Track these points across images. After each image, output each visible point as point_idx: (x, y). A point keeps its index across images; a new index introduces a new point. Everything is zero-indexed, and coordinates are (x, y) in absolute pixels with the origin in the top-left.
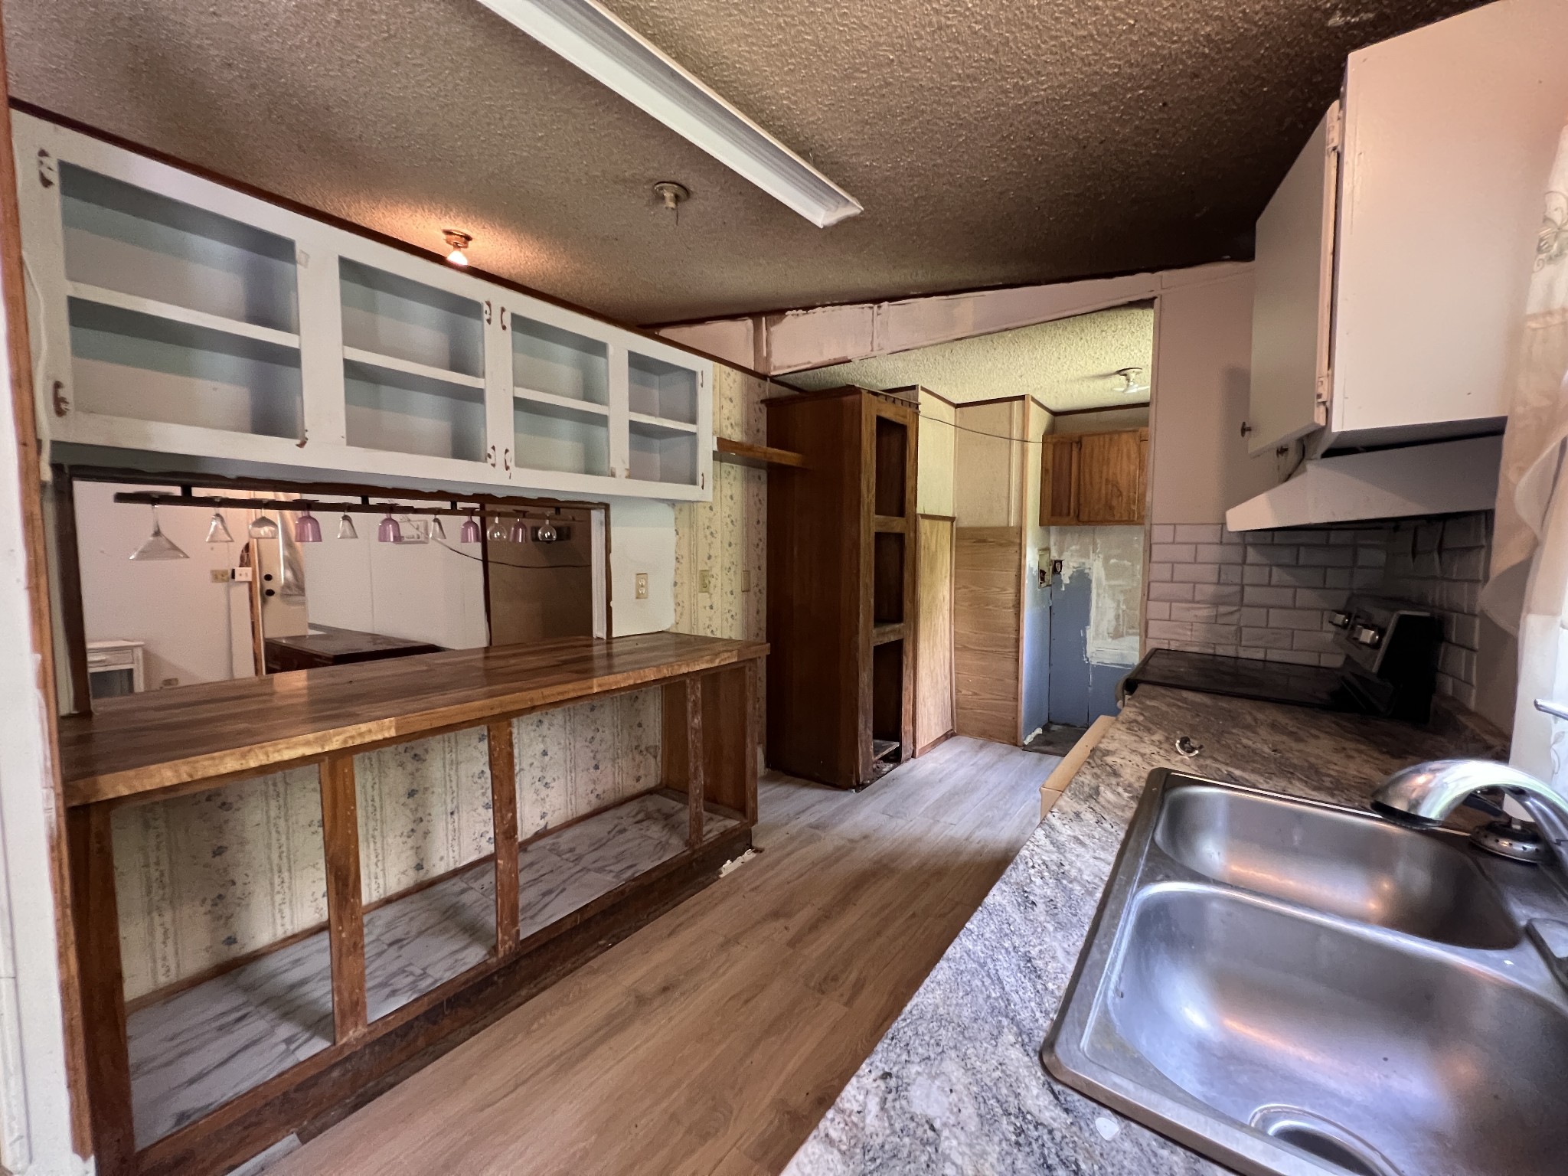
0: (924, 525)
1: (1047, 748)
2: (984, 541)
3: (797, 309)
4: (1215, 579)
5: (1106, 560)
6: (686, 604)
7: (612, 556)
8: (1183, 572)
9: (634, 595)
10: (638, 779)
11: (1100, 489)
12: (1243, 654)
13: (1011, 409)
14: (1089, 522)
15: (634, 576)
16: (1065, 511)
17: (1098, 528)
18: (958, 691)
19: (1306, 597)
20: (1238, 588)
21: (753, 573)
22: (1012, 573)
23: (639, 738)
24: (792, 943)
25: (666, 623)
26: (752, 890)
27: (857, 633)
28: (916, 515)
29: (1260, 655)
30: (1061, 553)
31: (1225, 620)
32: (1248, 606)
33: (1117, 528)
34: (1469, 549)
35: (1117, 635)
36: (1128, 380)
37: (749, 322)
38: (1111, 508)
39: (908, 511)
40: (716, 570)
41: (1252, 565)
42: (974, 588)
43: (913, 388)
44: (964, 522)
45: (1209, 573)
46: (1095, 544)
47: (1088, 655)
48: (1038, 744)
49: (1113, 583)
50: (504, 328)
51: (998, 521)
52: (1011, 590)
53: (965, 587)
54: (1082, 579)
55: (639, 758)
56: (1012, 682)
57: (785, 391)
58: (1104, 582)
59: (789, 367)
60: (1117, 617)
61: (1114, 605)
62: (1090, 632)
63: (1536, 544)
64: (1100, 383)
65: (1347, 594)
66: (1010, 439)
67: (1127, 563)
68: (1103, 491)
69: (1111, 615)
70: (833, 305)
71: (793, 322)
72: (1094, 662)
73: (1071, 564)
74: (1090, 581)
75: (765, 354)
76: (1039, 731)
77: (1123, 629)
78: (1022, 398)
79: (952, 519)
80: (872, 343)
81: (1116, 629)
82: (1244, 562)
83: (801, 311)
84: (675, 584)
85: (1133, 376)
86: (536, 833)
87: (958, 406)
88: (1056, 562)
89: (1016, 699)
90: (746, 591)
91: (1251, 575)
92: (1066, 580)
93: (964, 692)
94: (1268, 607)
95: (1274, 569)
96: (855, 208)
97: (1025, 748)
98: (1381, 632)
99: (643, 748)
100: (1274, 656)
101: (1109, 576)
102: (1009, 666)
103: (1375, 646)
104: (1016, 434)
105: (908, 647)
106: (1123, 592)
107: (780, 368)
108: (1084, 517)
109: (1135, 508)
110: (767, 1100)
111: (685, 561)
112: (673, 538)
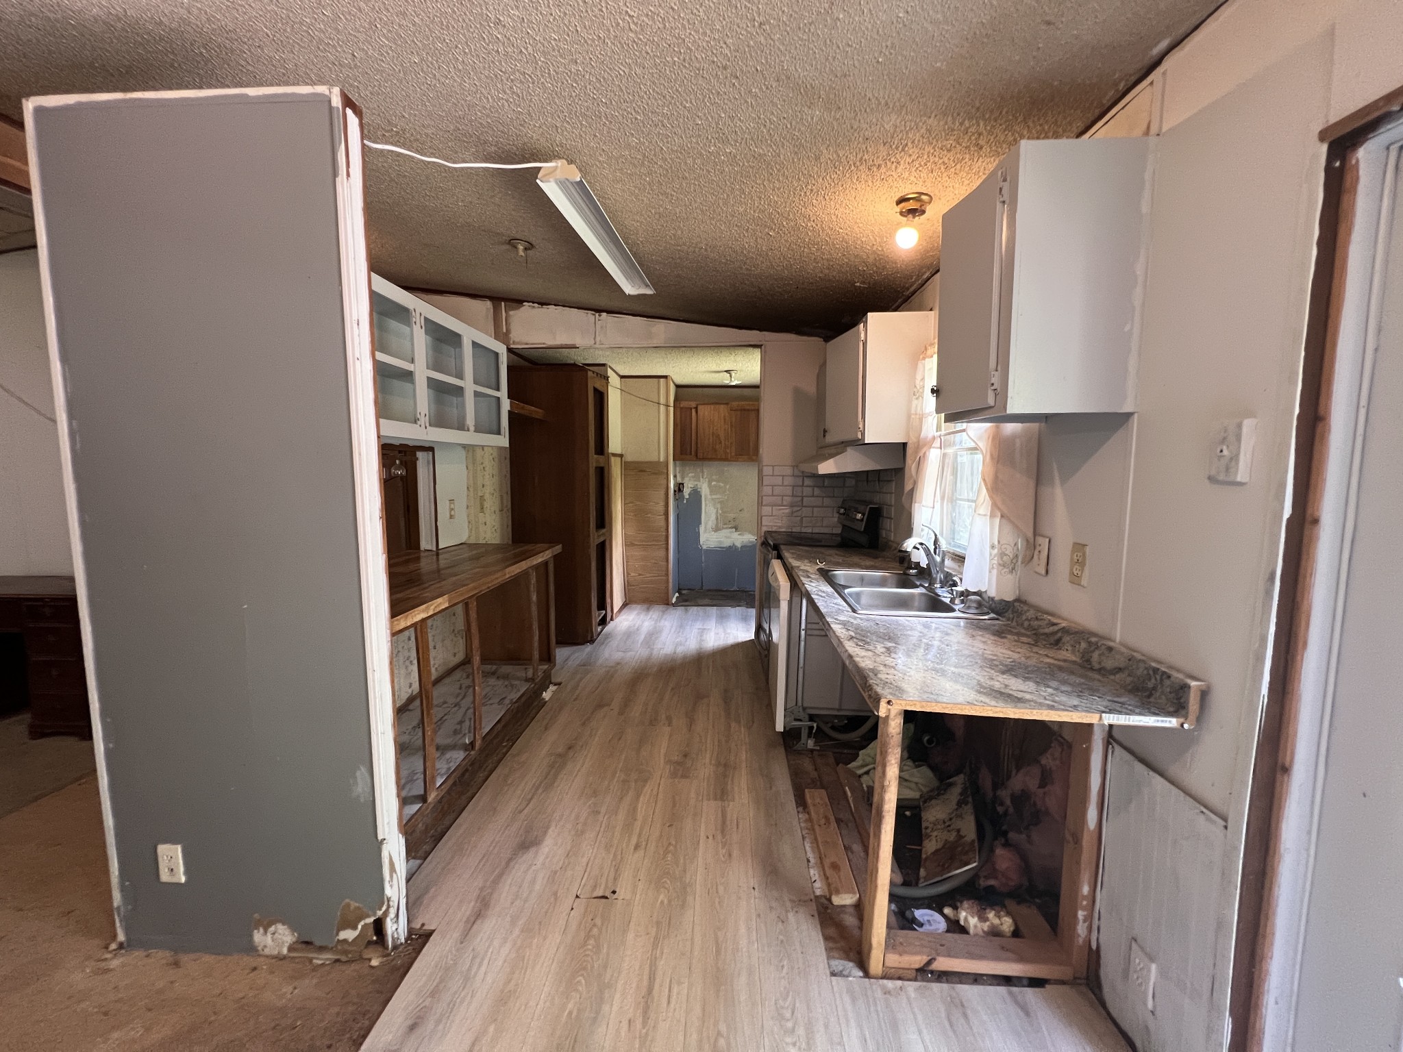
0: (613, 459)
1: (686, 603)
2: (644, 471)
3: (533, 303)
4: (790, 494)
5: (710, 483)
6: (473, 522)
7: (437, 486)
8: (777, 490)
9: (448, 516)
10: (455, 655)
11: (709, 439)
12: (804, 530)
13: (659, 382)
14: (704, 459)
15: (448, 502)
16: (688, 451)
17: (706, 463)
18: (628, 574)
19: (827, 501)
20: (800, 499)
21: (505, 495)
22: (662, 492)
23: (454, 624)
24: (621, 713)
25: (464, 539)
26: (574, 700)
27: (589, 536)
28: (608, 453)
29: (810, 531)
30: (683, 478)
31: (795, 514)
32: (806, 507)
33: (716, 463)
34: (890, 481)
35: (717, 529)
36: (731, 376)
37: (489, 304)
38: (716, 451)
39: (606, 452)
40: (487, 496)
41: (807, 486)
42: (638, 503)
43: (604, 365)
44: (629, 458)
45: (789, 491)
46: (703, 472)
47: (701, 543)
48: (680, 602)
49: (714, 497)
50: (422, 327)
51: (654, 458)
52: (662, 503)
53: (632, 503)
54: (696, 494)
55: (455, 639)
56: (665, 563)
57: (523, 362)
58: (709, 497)
59: (527, 344)
60: (717, 519)
61: (715, 511)
62: (702, 529)
63: (915, 483)
64: (713, 374)
65: (842, 500)
66: (659, 403)
67: (722, 485)
68: (711, 440)
69: (713, 517)
70: (564, 306)
71: (527, 311)
72: (704, 547)
73: (690, 485)
74: (701, 496)
75: (505, 331)
76: (677, 595)
77: (721, 525)
78: (665, 377)
79: (621, 456)
80: (595, 339)
81: (717, 525)
82: (803, 486)
83: (536, 305)
84: (468, 507)
85: (733, 374)
86: (408, 699)
87: (622, 377)
88: (680, 484)
89: (667, 575)
90: (501, 510)
91: (808, 491)
92: (687, 496)
93: (632, 574)
94: (813, 507)
95: (815, 489)
96: (649, 292)
97: (674, 605)
98: (863, 515)
99: (456, 631)
100: (816, 530)
101: (712, 492)
102: (662, 553)
103: (862, 520)
104: (662, 400)
105: (607, 543)
106: (721, 502)
107: (518, 343)
108: (700, 455)
109: (728, 451)
110: (662, 761)
111: (471, 489)
112: (465, 472)
